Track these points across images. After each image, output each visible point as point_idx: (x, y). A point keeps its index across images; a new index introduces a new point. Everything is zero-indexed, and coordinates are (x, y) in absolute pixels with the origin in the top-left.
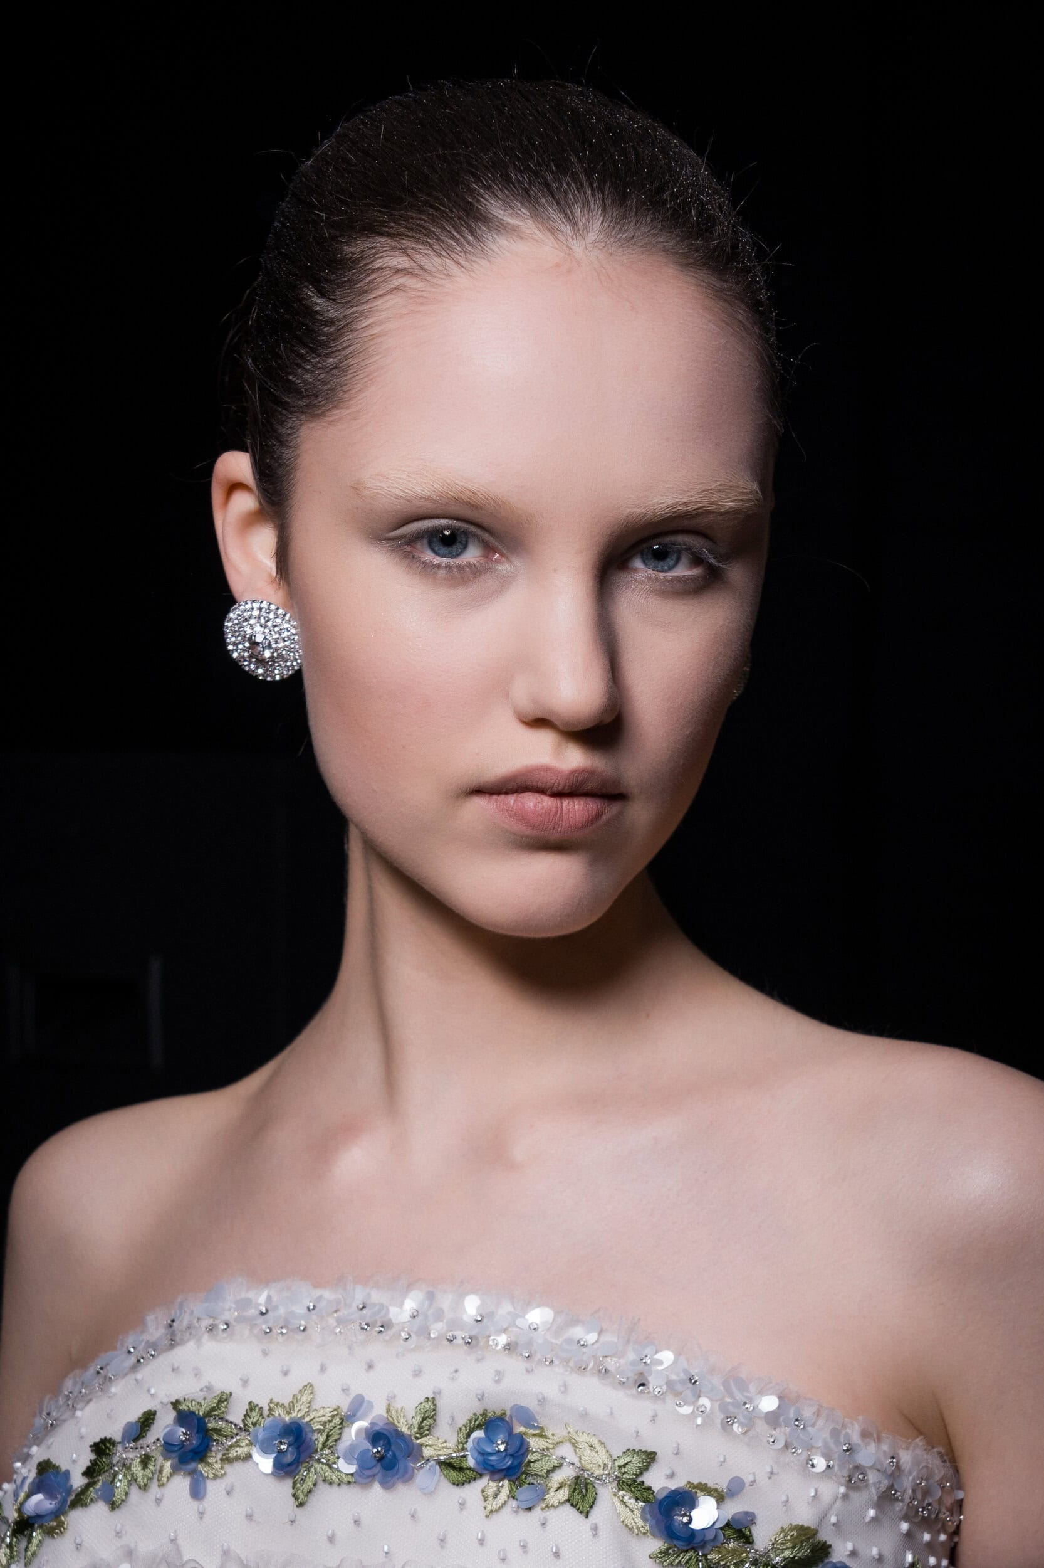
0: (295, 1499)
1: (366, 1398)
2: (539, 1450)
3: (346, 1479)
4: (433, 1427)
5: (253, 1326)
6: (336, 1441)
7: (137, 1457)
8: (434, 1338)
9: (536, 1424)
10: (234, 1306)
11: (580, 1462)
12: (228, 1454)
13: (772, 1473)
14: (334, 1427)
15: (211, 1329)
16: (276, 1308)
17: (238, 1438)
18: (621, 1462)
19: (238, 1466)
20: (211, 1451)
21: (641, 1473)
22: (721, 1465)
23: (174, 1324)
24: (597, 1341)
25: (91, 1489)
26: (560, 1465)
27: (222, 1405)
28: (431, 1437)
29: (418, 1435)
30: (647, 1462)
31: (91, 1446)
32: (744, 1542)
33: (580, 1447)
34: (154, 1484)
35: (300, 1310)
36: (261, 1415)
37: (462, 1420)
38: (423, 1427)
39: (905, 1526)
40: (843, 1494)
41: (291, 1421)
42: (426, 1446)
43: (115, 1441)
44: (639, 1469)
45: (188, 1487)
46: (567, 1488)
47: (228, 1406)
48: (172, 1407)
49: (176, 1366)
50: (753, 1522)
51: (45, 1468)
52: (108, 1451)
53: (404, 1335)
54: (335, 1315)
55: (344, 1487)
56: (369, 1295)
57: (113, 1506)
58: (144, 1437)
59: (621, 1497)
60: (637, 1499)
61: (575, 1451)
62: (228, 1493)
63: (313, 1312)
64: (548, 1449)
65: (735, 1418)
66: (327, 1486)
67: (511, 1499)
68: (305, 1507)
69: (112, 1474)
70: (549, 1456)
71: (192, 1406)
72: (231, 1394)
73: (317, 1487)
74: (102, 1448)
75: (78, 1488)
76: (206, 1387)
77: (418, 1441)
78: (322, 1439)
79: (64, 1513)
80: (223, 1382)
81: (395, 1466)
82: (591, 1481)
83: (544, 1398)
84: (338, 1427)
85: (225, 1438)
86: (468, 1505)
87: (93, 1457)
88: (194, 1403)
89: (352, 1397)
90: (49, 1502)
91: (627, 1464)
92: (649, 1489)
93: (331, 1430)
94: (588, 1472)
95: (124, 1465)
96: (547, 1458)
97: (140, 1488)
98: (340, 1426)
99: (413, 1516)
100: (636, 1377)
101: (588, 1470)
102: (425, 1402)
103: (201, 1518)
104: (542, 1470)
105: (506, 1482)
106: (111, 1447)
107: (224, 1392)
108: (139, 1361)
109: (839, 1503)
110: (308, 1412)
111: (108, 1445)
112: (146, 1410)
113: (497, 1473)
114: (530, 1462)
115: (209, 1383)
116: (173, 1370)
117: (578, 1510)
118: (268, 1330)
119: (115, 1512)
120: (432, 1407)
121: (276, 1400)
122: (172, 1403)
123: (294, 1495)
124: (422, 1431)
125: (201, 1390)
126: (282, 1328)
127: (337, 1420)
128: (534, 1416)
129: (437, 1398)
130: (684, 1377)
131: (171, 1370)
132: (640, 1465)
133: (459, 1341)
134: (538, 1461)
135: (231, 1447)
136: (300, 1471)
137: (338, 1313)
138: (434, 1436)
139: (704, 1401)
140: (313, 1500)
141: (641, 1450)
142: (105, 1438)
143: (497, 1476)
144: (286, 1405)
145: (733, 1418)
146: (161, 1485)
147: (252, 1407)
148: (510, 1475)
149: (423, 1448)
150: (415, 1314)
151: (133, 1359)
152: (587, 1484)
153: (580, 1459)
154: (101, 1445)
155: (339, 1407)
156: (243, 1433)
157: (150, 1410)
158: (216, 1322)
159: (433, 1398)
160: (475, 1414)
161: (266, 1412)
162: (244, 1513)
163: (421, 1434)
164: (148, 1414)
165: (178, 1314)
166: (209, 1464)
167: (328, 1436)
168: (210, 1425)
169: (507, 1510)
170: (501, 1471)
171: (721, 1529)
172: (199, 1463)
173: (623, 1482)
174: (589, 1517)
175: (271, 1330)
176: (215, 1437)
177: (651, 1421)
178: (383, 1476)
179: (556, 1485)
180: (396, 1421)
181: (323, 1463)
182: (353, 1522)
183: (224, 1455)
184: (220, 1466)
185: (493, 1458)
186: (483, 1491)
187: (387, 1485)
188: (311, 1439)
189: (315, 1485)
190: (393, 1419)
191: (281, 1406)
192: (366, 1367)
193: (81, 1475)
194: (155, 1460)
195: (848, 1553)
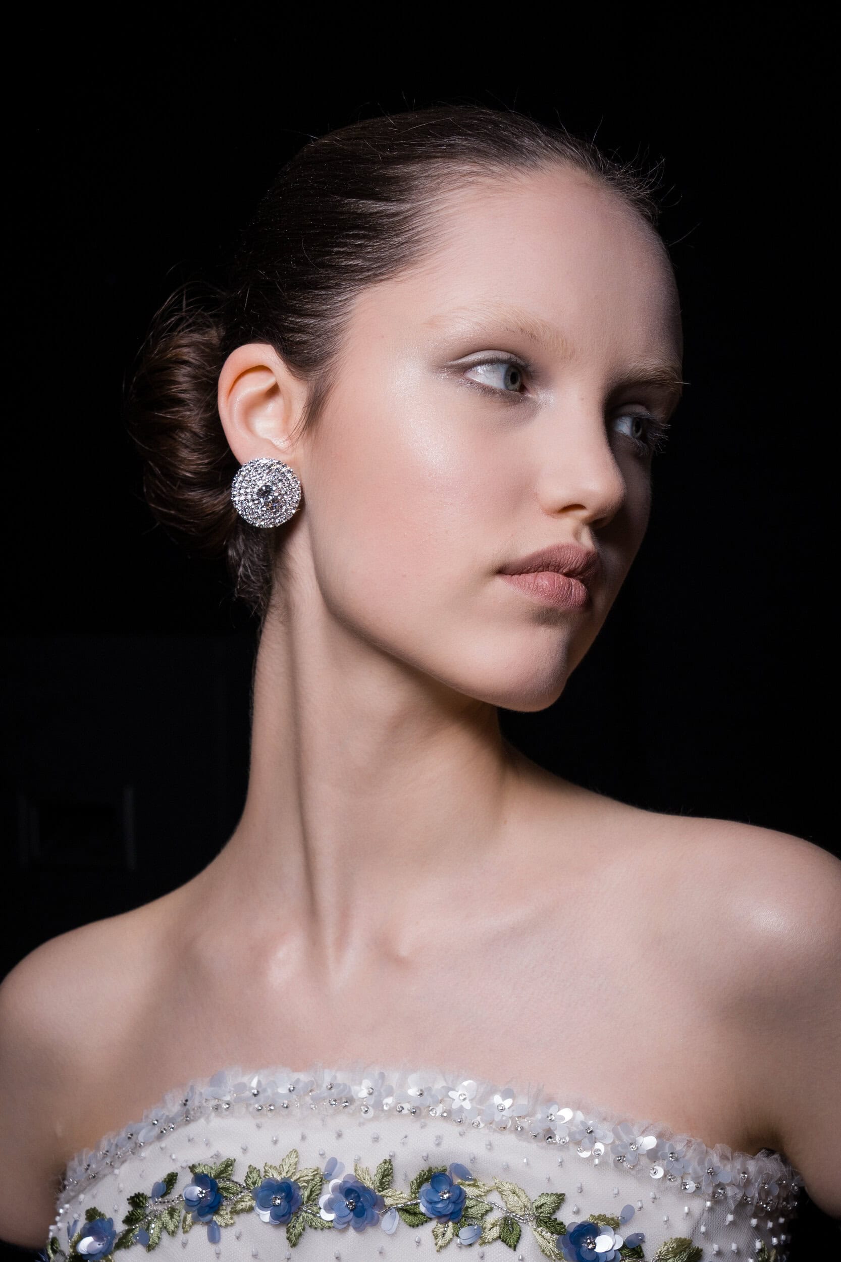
0: (289, 1241)
1: (339, 1161)
2: (474, 1197)
3: (327, 1225)
4: (391, 1183)
5: (248, 1106)
6: (317, 1195)
7: (165, 1209)
8: (386, 1111)
9: (470, 1177)
10: (233, 1089)
11: (506, 1206)
12: (236, 1208)
13: (655, 1198)
14: (315, 1185)
15: (217, 1108)
16: (265, 1090)
17: (242, 1194)
18: (538, 1203)
19: (244, 1217)
20: (223, 1205)
21: (554, 1212)
22: (616, 1197)
23: (188, 1103)
24: (512, 1105)
25: (131, 1234)
26: (491, 1209)
27: (229, 1169)
28: (391, 1189)
29: (380, 1189)
30: (558, 1203)
31: (128, 1199)
32: (636, 1258)
33: (506, 1194)
34: (180, 1231)
35: (283, 1090)
36: (259, 1176)
37: (413, 1176)
38: (384, 1183)
39: (754, 1222)
40: (709, 1207)
41: (283, 1181)
42: (387, 1197)
43: (146, 1196)
44: (553, 1209)
45: (206, 1233)
46: (498, 1228)
47: (233, 1169)
48: (190, 1170)
49: (191, 1138)
50: (643, 1241)
51: (92, 1214)
52: (141, 1204)
53: (364, 1109)
54: (310, 1094)
55: (326, 1231)
56: (335, 1077)
57: (150, 1248)
58: (169, 1193)
59: (540, 1232)
60: (552, 1233)
61: (502, 1197)
62: (238, 1238)
63: (293, 1093)
64: (481, 1196)
65: (624, 1157)
66: (313, 1230)
67: (455, 1237)
68: (297, 1247)
69: (147, 1222)
70: (482, 1202)
71: (205, 1169)
72: (235, 1160)
73: (306, 1231)
74: (137, 1201)
75: (120, 1232)
76: (215, 1155)
77: (381, 1193)
78: (306, 1193)
79: (111, 1253)
80: (229, 1151)
81: (364, 1214)
82: (516, 1220)
83: (474, 1158)
84: (319, 1184)
85: (232, 1195)
86: (423, 1242)
87: (130, 1208)
88: (206, 1167)
89: (327, 1159)
90: (98, 1243)
91: (542, 1205)
92: (561, 1223)
93: (313, 1187)
94: (513, 1214)
95: (155, 1216)
96: (481, 1204)
97: (169, 1234)
98: (321, 1183)
99: (381, 1253)
100: (544, 1133)
101: (513, 1212)
102: (383, 1163)
103: (218, 1257)
104: (478, 1214)
105: (450, 1224)
106: (144, 1201)
107: (229, 1159)
108: (162, 1132)
109: (706, 1214)
110: (294, 1172)
111: (141, 1199)
112: (169, 1172)
113: (443, 1217)
114: (468, 1207)
115: (217, 1151)
116: (189, 1140)
117: (507, 1245)
118: (260, 1108)
119: (151, 1252)
120: (390, 1167)
121: (269, 1164)
122: (189, 1167)
123: (288, 1238)
124: (383, 1186)
125: (212, 1157)
126: (270, 1106)
127: (318, 1179)
128: (469, 1172)
129: (392, 1160)
130: (582, 1128)
131: (187, 1140)
132: (553, 1206)
133: (405, 1112)
134: (474, 1206)
135: (237, 1202)
136: (292, 1220)
137: (314, 1093)
138: (393, 1189)
139: (599, 1146)
140: (303, 1241)
141: (552, 1194)
142: (139, 1193)
143: (444, 1220)
144: (278, 1167)
145: (623, 1158)
146: (185, 1232)
147: (252, 1169)
148: (454, 1219)
149: (385, 1199)
150: (371, 1091)
151: (156, 1131)
152: (512, 1224)
153: (506, 1204)
154: (135, 1199)
155: (318, 1168)
156: (246, 1191)
157: (173, 1173)
158: (220, 1102)
159: (390, 1160)
160: (423, 1171)
161: (262, 1174)
162: (251, 1254)
163: (382, 1188)
164: (171, 1176)
165: (190, 1095)
166: (221, 1215)
167: (311, 1192)
168: (221, 1185)
169: (453, 1247)
170: (445, 1216)
171: (619, 1250)
172: (214, 1215)
173: (541, 1220)
174: (516, 1249)
175: (262, 1107)
176: (225, 1194)
177: (559, 1166)
178: (356, 1223)
179: (489, 1226)
180: (362, 1178)
181: (309, 1213)
182: (335, 1258)
183: (232, 1208)
184: (229, 1217)
185: (439, 1205)
186: (433, 1232)
187: (359, 1229)
188: (298, 1195)
189: (304, 1229)
190: (360, 1176)
191: (273, 1169)
192: (336, 1135)
193: (122, 1222)
194: (179, 1212)
195: (715, 1252)
